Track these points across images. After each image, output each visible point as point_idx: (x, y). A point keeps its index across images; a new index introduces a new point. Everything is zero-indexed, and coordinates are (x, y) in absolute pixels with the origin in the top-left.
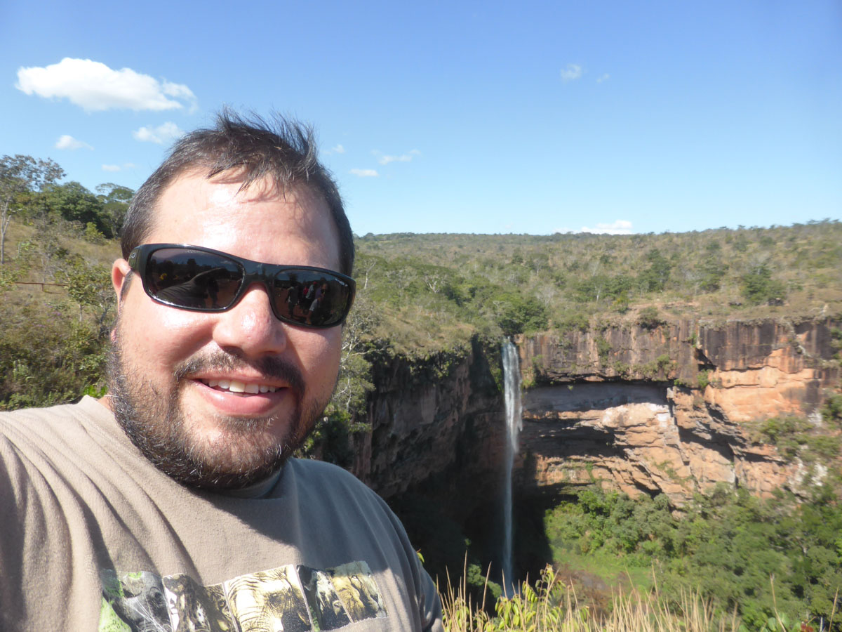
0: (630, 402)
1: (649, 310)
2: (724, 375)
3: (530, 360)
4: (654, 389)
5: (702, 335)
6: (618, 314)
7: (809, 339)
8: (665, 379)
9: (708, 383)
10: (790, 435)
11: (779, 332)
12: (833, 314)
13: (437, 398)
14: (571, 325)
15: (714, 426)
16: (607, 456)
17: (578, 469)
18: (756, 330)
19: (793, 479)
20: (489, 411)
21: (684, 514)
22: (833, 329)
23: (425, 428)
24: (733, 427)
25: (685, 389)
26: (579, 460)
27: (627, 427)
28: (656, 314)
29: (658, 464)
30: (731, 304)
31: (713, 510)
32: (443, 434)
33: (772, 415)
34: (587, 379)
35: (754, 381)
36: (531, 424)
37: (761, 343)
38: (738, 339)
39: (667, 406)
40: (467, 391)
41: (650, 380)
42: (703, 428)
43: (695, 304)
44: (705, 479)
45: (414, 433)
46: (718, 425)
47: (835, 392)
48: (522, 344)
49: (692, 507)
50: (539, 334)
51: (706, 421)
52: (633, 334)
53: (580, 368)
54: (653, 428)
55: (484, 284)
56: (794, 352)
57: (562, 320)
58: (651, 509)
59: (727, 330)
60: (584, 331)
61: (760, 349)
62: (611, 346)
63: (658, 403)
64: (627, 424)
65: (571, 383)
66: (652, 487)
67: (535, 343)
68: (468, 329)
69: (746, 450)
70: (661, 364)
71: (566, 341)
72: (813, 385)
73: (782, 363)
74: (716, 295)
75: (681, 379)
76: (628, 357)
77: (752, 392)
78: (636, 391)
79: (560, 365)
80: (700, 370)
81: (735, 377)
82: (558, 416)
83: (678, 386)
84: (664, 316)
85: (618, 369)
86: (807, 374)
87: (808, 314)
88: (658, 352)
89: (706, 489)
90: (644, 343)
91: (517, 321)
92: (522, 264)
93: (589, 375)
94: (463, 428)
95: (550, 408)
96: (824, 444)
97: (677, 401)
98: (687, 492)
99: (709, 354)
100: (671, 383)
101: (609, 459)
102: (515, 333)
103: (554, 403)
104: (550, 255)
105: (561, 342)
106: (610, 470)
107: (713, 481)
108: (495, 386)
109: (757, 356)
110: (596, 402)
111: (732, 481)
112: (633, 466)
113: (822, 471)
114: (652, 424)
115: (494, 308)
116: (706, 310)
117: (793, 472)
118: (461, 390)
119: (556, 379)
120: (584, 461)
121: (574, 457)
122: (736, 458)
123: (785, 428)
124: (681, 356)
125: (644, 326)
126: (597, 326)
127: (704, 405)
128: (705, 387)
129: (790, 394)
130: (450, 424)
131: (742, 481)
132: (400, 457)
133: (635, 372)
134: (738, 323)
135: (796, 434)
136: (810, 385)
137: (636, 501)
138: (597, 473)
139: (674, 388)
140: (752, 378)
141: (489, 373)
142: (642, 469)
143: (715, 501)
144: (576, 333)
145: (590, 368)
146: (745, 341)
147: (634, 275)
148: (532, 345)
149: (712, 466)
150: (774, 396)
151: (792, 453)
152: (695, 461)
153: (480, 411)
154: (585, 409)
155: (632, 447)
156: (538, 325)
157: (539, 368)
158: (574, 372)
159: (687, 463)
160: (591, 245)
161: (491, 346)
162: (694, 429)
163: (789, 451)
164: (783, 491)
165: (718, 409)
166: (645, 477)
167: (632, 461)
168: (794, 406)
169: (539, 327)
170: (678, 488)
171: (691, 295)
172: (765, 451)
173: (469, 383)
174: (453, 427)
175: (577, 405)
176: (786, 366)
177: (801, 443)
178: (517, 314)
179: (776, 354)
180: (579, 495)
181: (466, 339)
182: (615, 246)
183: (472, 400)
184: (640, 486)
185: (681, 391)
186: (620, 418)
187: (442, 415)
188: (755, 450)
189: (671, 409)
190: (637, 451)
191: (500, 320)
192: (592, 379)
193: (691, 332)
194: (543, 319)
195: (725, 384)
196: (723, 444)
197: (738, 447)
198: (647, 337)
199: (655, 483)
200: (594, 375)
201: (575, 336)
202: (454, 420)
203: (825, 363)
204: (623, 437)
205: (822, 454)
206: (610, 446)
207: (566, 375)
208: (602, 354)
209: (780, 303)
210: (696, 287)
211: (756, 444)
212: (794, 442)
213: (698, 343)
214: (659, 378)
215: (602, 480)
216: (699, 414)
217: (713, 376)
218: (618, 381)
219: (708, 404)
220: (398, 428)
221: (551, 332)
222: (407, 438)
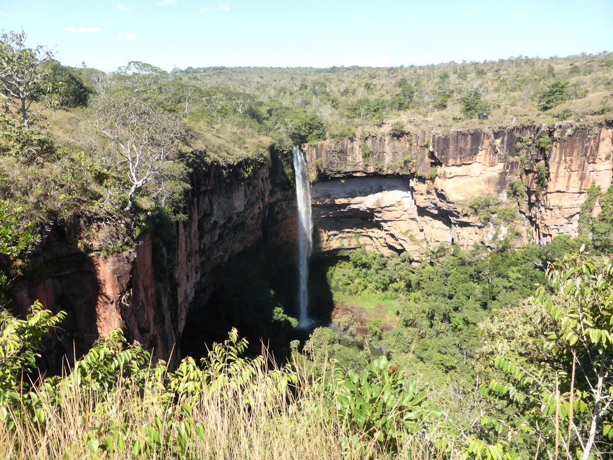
0: (385, 190)
1: (398, 124)
2: (447, 170)
3: (314, 163)
4: (401, 180)
5: (434, 142)
6: (376, 127)
7: (502, 142)
8: (408, 173)
9: (437, 175)
10: (487, 209)
11: (484, 138)
12: (518, 125)
13: (246, 192)
14: (343, 136)
15: (440, 204)
16: (369, 229)
17: (349, 238)
18: (469, 137)
19: (487, 237)
20: (285, 200)
21: (420, 264)
22: (518, 135)
23: (238, 214)
24: (452, 205)
25: (422, 180)
26: (350, 232)
27: (383, 208)
28: (403, 127)
29: (403, 232)
30: (454, 119)
31: (437, 260)
32: (252, 218)
33: (476, 196)
34: (355, 175)
35: (466, 172)
36: (315, 209)
37: (472, 146)
38: (457, 144)
39: (409, 192)
40: (268, 186)
41: (398, 174)
42: (433, 206)
43: (430, 119)
44: (433, 240)
45: (230, 219)
46: (443, 204)
47: (516, 178)
48: (308, 150)
49: (424, 259)
50: (320, 142)
51: (434, 202)
52: (387, 142)
53: (349, 167)
54: (400, 207)
55: (278, 106)
56: (493, 152)
57: (336, 132)
58: (398, 262)
59: (450, 137)
60: (352, 140)
61: (471, 150)
62: (371, 150)
63: (404, 190)
64: (382, 206)
65: (343, 178)
66: (399, 248)
67: (317, 150)
68: (267, 141)
69: (458, 220)
70: (406, 162)
71: (339, 148)
72: (503, 174)
73: (485, 160)
74: (444, 112)
75: (419, 173)
76: (383, 158)
77: (464, 181)
78: (389, 182)
79: (335, 165)
80: (432, 166)
81: (454, 170)
82: (334, 202)
83: (417, 177)
84: (408, 128)
85: (376, 167)
86: (500, 166)
87: (504, 125)
88: (404, 154)
89: (434, 247)
90: (394, 148)
91: (303, 134)
92: (307, 91)
93: (356, 172)
94: (267, 214)
95: (329, 196)
96: (507, 213)
97: (416, 188)
98: (421, 250)
99: (438, 155)
100: (412, 176)
101: (371, 230)
102: (302, 143)
103: (331, 193)
104: (328, 84)
105: (335, 148)
106: (371, 238)
107: (438, 241)
108: (288, 182)
109: (469, 155)
110: (361, 191)
111: (450, 240)
112: (387, 234)
113: (504, 230)
114: (400, 205)
115: (286, 125)
116: (437, 123)
117: (487, 232)
118: (264, 186)
119: (333, 175)
120: (354, 233)
121: (346, 230)
122: (452, 225)
123: (484, 204)
124: (420, 157)
125: (394, 135)
126: (362, 136)
127: (434, 191)
128: (434, 178)
129: (489, 181)
130: (257, 211)
131: (456, 240)
132: (221, 237)
133: (388, 168)
134: (458, 132)
135: (490, 207)
136: (501, 174)
137: (388, 257)
138: (362, 240)
139: (415, 179)
140: (465, 170)
141: (284, 172)
142: (393, 236)
143: (438, 254)
144: (346, 141)
145: (356, 167)
146: (462, 145)
147: (388, 98)
148: (314, 151)
149: (438, 231)
150: (479, 183)
151: (488, 220)
152: (427, 229)
153: (278, 201)
154: (353, 196)
155: (386, 221)
156: (319, 136)
157: (320, 168)
158: (345, 170)
159: (422, 231)
160: (358, 75)
161: (285, 152)
162: (427, 207)
163: (485, 219)
164: (480, 245)
165: (443, 193)
166: (395, 241)
167: (386, 230)
168: (490, 189)
169: (319, 138)
170: (416, 247)
171: (427, 112)
172: (471, 219)
173: (269, 181)
174: (259, 213)
175: (348, 194)
176: (488, 161)
177: (493, 213)
178: (303, 129)
179: (481, 153)
180: (350, 256)
181: (265, 148)
182: (376, 76)
183: (272, 193)
184: (391, 247)
185: (419, 181)
186: (378, 202)
187: (250, 205)
188: (465, 219)
189: (412, 194)
190: (389, 224)
191: (291, 132)
192: (358, 174)
193: (426, 139)
194: (321, 132)
195: (448, 176)
196: (445, 216)
197: (454, 218)
198: (396, 143)
199: (401, 245)
200: (359, 172)
201: (345, 144)
202: (259, 208)
203: (511, 159)
204: (379, 215)
205: (505, 220)
206: (371, 221)
207: (339, 172)
208: (365, 156)
209: (486, 117)
210: (431, 106)
211: (466, 215)
212: (489, 212)
213: (431, 147)
214: (404, 173)
215: (366, 245)
216: (430, 196)
217: (440, 170)
218: (376, 175)
219: (436, 190)
220: (217, 215)
221: (328, 141)
222: (225, 223)
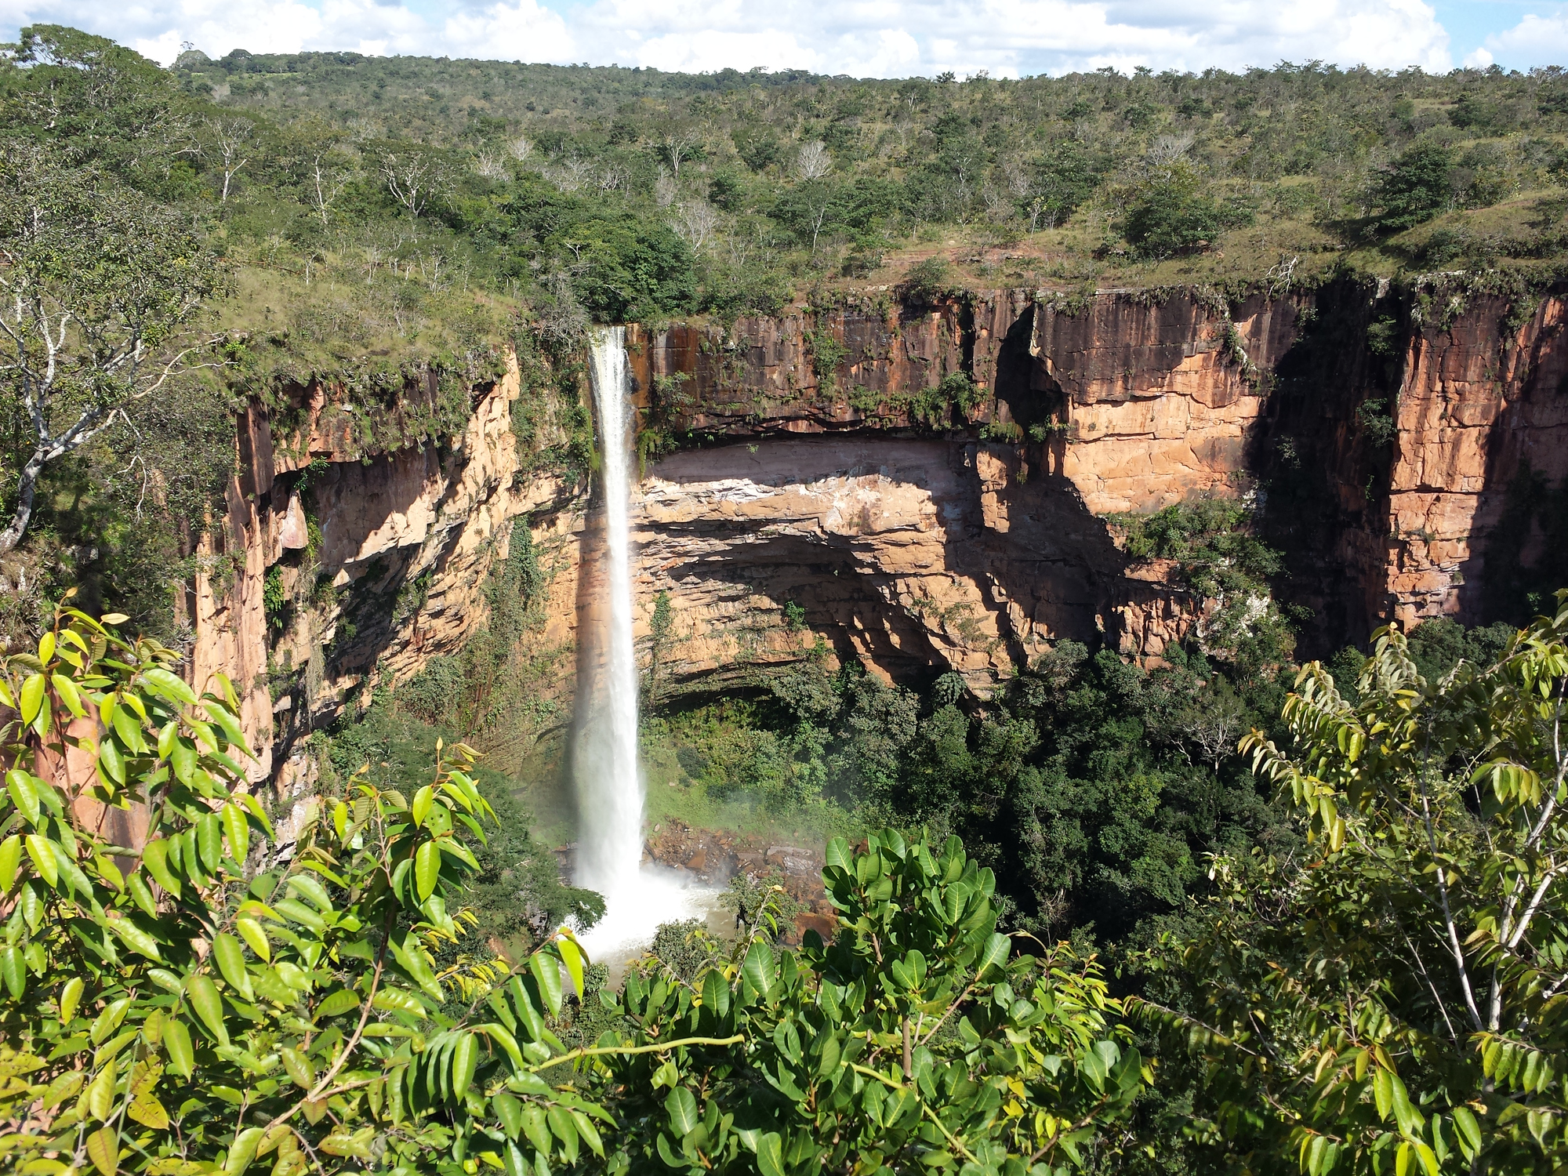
1: (926, 267)
2: (1084, 415)
4: (936, 448)
5: (1042, 326)
7: (1256, 331)
9: (1051, 433)
10: (1204, 539)
11: (1199, 316)
12: (1305, 278)
17: (772, 632)
18: (1153, 311)
19: (1206, 628)
21: (995, 712)
22: (1303, 310)
23: (406, 554)
27: (878, 535)
28: (944, 277)
29: (944, 611)
32: (453, 566)
33: (1173, 498)
34: (789, 427)
35: (1143, 425)
37: (1161, 342)
38: (1116, 333)
40: (508, 461)
41: (927, 426)
44: (1036, 637)
52: (893, 324)
53: (774, 403)
54: (933, 533)
55: (541, 196)
56: (1225, 361)
59: (1095, 313)
60: (780, 316)
61: (1160, 354)
62: (844, 350)
63: (945, 479)
64: (879, 526)
65: (754, 437)
66: (931, 660)
67: (669, 345)
70: (952, 393)
71: (741, 341)
72: (1258, 433)
73: (1202, 386)
74: (1076, 233)
75: (996, 425)
76: (882, 377)
77: (1137, 450)
78: (899, 453)
79: (728, 396)
81: (1105, 416)
82: (726, 514)
83: (987, 440)
84: (963, 280)
85: (859, 404)
86: (1247, 407)
87: (1259, 278)
88: (948, 366)
90: (917, 343)
93: (795, 419)
95: (708, 497)
97: (983, 473)
99: (1056, 367)
100: (973, 435)
103: (716, 485)
106: (841, 629)
107: (1053, 641)
109: (1152, 370)
110: (810, 480)
111: (1090, 638)
113: (1258, 606)
114: (932, 526)
116: (1051, 267)
117: (1207, 612)
119: (720, 428)
122: (1098, 591)
123: (1198, 524)
124: (996, 372)
128: (1042, 443)
129: (1211, 452)
130: (469, 541)
133: (897, 409)
134: (1119, 296)
135: (1216, 534)
136: (1251, 430)
140: (1140, 419)
142: (908, 623)
143: (1053, 683)
144: (764, 320)
145: (796, 403)
146: (1131, 338)
147: (900, 179)
148: (661, 350)
150: (1181, 459)
151: (1207, 573)
152: (1018, 602)
155: (888, 578)
156: (676, 301)
158: (759, 414)
163: (1199, 571)
164: (1184, 651)
166: (916, 640)
167: (887, 606)
168: (1216, 477)
170: (981, 659)
172: (1155, 573)
173: (511, 442)
175: (768, 489)
176: (1210, 390)
179: (1190, 364)
180: (776, 686)
183: (520, 482)
184: (903, 660)
186: (863, 514)
188: (1139, 573)
189: (971, 491)
190: (899, 585)
192: (802, 427)
199: (934, 652)
200: (805, 418)
204: (868, 557)
206: (843, 577)
207: (740, 419)
208: (825, 368)
209: (1204, 251)
211: (1140, 560)
212: (1212, 552)
213: (1033, 343)
214: (949, 423)
215: (825, 652)
218: (859, 431)
220: (334, 557)
221: (705, 317)
